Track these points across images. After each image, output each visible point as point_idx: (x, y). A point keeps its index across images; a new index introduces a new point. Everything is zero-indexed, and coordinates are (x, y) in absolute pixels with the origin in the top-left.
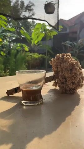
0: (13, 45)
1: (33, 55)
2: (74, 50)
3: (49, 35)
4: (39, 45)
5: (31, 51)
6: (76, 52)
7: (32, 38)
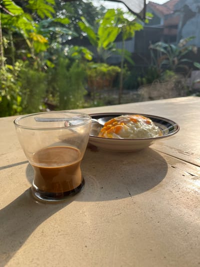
0: (69, 49)
1: (99, 68)
2: (171, 59)
3: (128, 32)
4: (110, 49)
5: (97, 59)
6: (174, 62)
7: (99, 37)
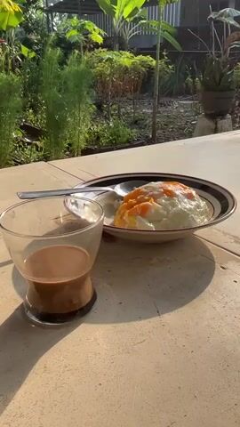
0: (61, 19)
1: (116, 59)
4: (137, 20)
